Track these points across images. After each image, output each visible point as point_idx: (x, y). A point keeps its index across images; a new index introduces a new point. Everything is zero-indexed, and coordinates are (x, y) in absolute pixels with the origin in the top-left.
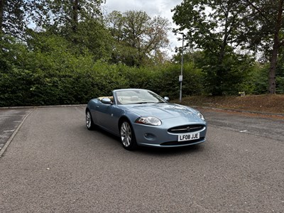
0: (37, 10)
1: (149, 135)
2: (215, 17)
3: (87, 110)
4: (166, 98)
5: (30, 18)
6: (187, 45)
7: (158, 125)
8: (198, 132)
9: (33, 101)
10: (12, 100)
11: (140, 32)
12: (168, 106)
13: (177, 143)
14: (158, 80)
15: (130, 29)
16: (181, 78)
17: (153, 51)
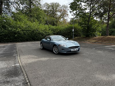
0: (16, 4)
1: (63, 49)
2: (86, 6)
3: (41, 43)
4: (68, 38)
5: (13, 8)
6: (75, 17)
7: (65, 46)
8: (77, 49)
9: (16, 40)
10: (9, 40)
11: (56, 11)
12: (68, 41)
13: (71, 52)
14: (64, 31)
15: (52, 10)
16: (73, 30)
17: (62, 19)
